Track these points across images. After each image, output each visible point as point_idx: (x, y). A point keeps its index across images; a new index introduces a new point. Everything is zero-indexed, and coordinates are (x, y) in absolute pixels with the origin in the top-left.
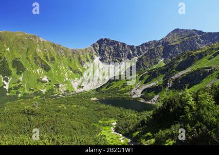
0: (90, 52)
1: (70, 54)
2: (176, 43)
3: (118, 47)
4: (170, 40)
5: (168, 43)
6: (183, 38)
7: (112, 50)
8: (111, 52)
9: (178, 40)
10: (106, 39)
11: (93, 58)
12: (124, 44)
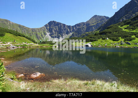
0: (44, 30)
1: (31, 32)
2: (93, 24)
3: (61, 27)
4: (90, 23)
5: (89, 24)
6: (98, 21)
7: (57, 29)
8: (56, 30)
9: (95, 22)
10: (53, 21)
11: (45, 34)
12: (64, 25)
